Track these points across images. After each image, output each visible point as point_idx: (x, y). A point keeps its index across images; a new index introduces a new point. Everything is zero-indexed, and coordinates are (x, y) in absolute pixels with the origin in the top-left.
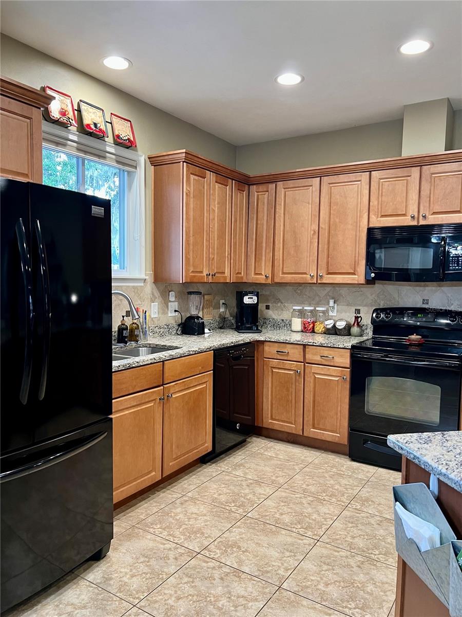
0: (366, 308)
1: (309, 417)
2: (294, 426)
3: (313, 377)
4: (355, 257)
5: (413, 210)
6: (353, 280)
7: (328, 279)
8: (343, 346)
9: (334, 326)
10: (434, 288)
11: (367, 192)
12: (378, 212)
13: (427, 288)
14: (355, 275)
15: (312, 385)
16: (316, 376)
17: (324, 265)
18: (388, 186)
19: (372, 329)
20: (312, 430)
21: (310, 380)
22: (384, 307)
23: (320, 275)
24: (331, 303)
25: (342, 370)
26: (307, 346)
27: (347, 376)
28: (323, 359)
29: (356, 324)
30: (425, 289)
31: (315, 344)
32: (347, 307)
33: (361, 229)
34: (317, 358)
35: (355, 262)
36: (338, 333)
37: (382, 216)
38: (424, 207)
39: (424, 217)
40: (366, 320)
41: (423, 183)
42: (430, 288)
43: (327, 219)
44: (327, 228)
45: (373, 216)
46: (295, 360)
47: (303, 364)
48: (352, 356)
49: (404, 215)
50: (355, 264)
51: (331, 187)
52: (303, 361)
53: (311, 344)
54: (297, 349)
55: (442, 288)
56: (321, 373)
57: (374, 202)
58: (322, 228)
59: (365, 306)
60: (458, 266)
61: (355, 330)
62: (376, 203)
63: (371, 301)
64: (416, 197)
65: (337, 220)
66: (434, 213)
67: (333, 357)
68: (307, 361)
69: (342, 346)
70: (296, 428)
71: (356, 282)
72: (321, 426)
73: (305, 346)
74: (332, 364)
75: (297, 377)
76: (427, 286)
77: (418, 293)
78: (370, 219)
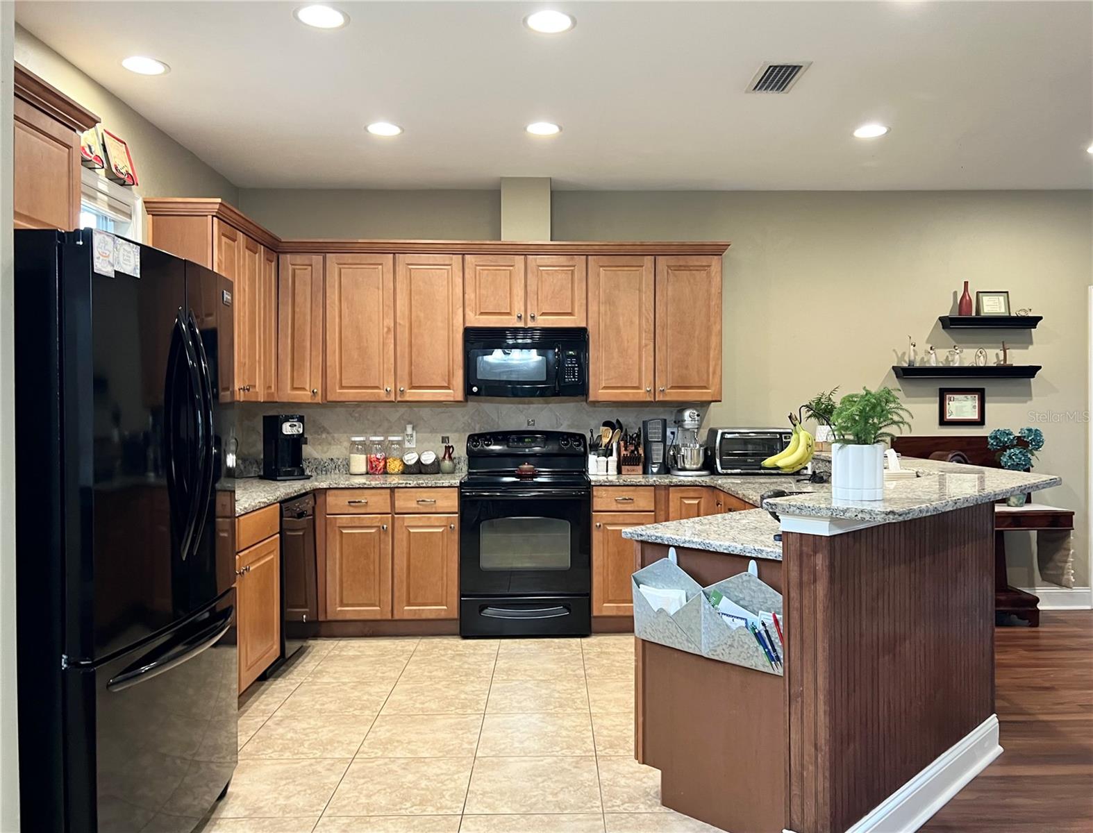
0: (457, 435)
1: (401, 592)
2: (378, 608)
3: (406, 533)
4: (449, 365)
5: (518, 308)
6: (447, 396)
7: (412, 395)
8: (449, 484)
9: (419, 461)
10: (540, 405)
11: (461, 280)
12: (476, 308)
13: (531, 405)
14: (449, 389)
15: (405, 543)
16: (412, 531)
17: (406, 377)
18: (487, 275)
19: (467, 462)
20: (406, 608)
21: (401, 536)
22: (481, 432)
23: (402, 389)
24: (409, 430)
25: (448, 517)
26: (396, 490)
27: (455, 525)
28: (420, 505)
29: (447, 455)
30: (530, 407)
31: (408, 485)
32: (430, 434)
33: (454, 328)
34: (413, 505)
35: (449, 372)
36: (423, 471)
37: (482, 313)
38: (532, 305)
39: (533, 318)
40: (460, 451)
41: (529, 276)
42: (535, 406)
43: (407, 313)
44: (407, 325)
45: (470, 313)
46: (378, 511)
47: (390, 515)
48: (462, 497)
49: (508, 314)
50: (449, 376)
51: (410, 269)
52: (389, 511)
53: (404, 485)
54: (381, 494)
55: (550, 405)
56: (418, 526)
57: (470, 295)
58: (400, 324)
59: (456, 431)
60: (574, 378)
61: (447, 464)
62: (473, 296)
63: (463, 425)
64: (522, 293)
65: (422, 315)
66: (543, 314)
67: (435, 501)
68: (397, 511)
69: (447, 485)
70: (381, 611)
71: (452, 399)
72: (420, 600)
73: (392, 489)
74: (433, 511)
75: (382, 536)
76: (532, 403)
77: (522, 412)
78: (467, 316)
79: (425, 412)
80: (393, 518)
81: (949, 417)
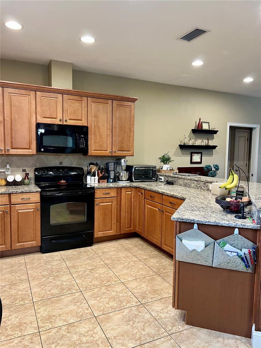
0: (29, 168)
1: (15, 237)
2: (4, 246)
3: (17, 213)
4: (29, 139)
5: (60, 116)
6: (29, 152)
7: (13, 152)
8: (36, 191)
9: (15, 180)
10: (64, 156)
11: (34, 102)
12: (41, 115)
13: (61, 156)
14: (30, 149)
15: (16, 217)
16: (19, 211)
17: (10, 144)
18: (46, 101)
20: (17, 244)
21: (14, 214)
22: (40, 167)
23: (8, 149)
24: (8, 166)
25: (36, 205)
26: (11, 194)
27: (39, 208)
28: (23, 200)
29: (26, 178)
30: (60, 157)
31: (17, 192)
32: (17, 168)
33: (32, 123)
34: (19, 201)
35: (30, 142)
36: (16, 184)
37: (44, 117)
38: (65, 115)
39: (66, 121)
40: (32, 175)
41: (64, 103)
42: (62, 156)
43: (9, 115)
44: (10, 121)
45: (39, 117)
47: (9, 205)
48: (41, 196)
49: (56, 118)
50: (29, 143)
51: (11, 95)
52: (8, 204)
53: (15, 192)
54: (4, 197)
55: (68, 156)
56: (21, 209)
57: (39, 109)
58: (6, 120)
59: (29, 167)
60: (83, 146)
61: (27, 181)
62: (40, 110)
63: (32, 164)
64: (61, 110)
65: (17, 116)
66: (70, 119)
67: (30, 198)
68: (12, 204)
70: (6, 247)
71: (31, 154)
72: (24, 240)
73: (10, 194)
74: (29, 202)
75: (5, 215)
76: (61, 155)
77: (57, 159)
78: (37, 118)
79: (14, 159)
80: (10, 207)
81: (193, 161)
